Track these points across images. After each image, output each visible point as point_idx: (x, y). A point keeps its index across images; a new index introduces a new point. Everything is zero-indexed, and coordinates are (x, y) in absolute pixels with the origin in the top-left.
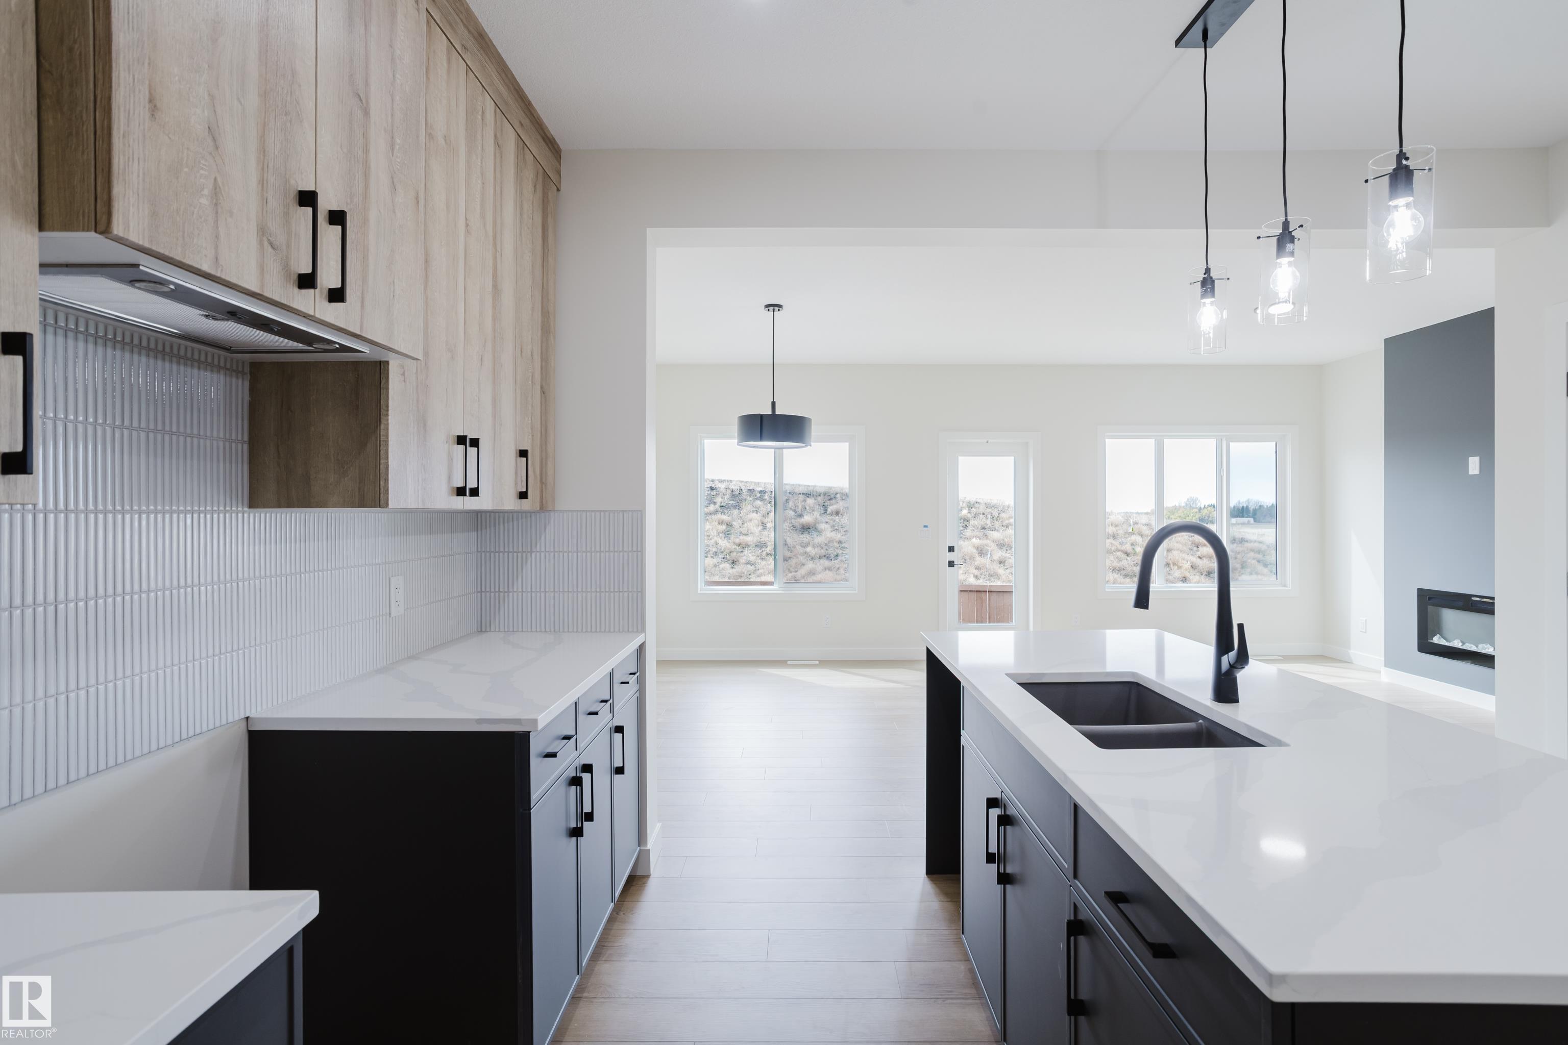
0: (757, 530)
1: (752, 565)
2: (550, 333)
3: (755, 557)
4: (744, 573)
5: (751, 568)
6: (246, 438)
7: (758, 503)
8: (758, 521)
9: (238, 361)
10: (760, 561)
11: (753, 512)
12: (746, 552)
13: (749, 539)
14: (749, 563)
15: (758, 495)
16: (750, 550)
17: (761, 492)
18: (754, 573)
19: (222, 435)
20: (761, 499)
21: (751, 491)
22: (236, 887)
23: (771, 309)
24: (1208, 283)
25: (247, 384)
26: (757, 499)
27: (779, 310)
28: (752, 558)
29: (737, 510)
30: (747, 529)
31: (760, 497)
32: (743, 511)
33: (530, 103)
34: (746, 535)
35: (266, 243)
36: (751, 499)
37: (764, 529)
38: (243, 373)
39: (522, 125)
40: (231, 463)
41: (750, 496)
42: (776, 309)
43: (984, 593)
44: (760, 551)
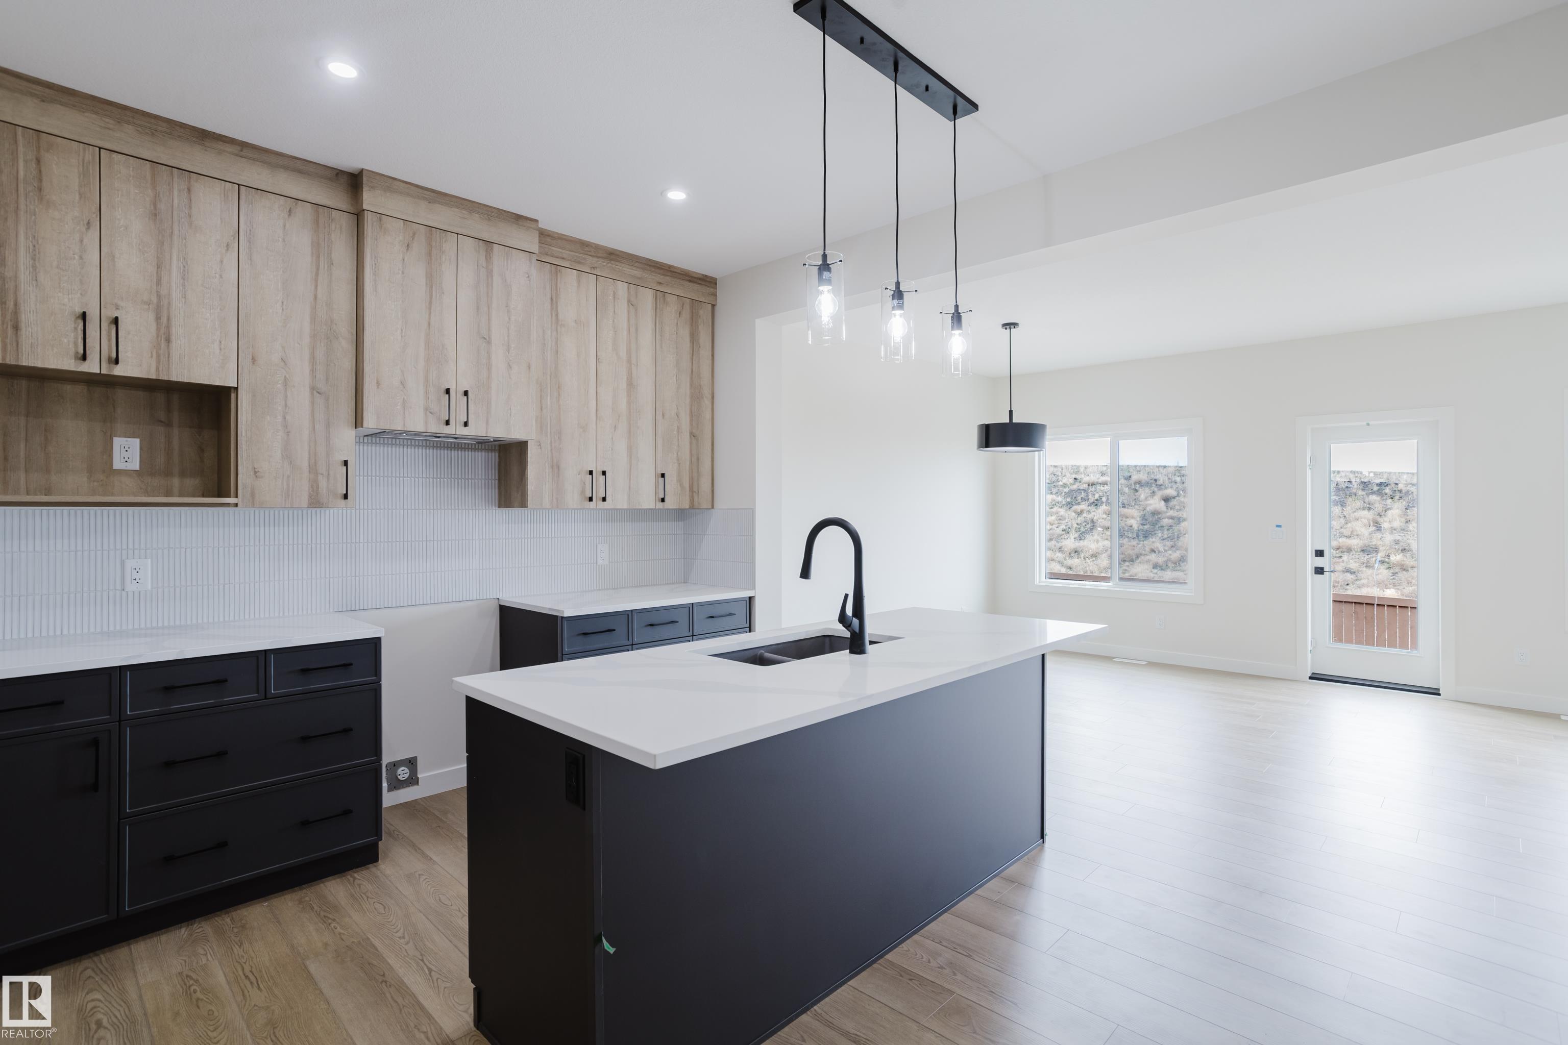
0: (1365, 532)
1: (1353, 573)
2: (702, 397)
3: (1357, 565)
4: (1338, 582)
5: (1349, 577)
6: (497, 478)
7: (1373, 498)
8: (1368, 520)
9: (492, 445)
10: (1365, 569)
11: (1364, 509)
12: (1345, 557)
13: (1354, 542)
14: (1348, 571)
15: (1376, 488)
16: (1352, 555)
17: (1380, 485)
18: (1353, 583)
19: (483, 477)
20: (1379, 493)
21: (1365, 485)
22: (492, 670)
23: (1008, 327)
24: (957, 317)
25: (497, 455)
26: (1373, 493)
27: (1014, 327)
28: (1353, 565)
29: (1340, 508)
30: (1351, 529)
31: (1378, 491)
32: (1348, 510)
33: (670, 266)
34: (1349, 537)
35: (428, 413)
36: (1363, 493)
37: (1378, 530)
38: (495, 450)
39: (660, 283)
40: (488, 488)
41: (1363, 490)
42: (1012, 326)
43: (1370, 606)
44: (1367, 557)
